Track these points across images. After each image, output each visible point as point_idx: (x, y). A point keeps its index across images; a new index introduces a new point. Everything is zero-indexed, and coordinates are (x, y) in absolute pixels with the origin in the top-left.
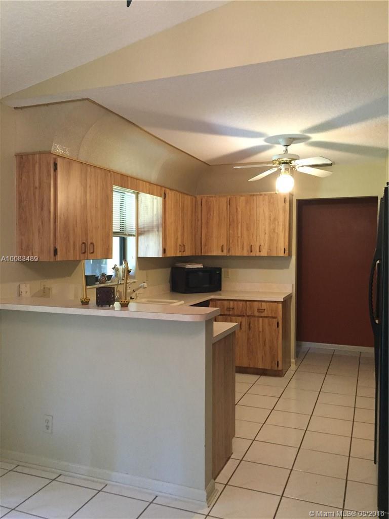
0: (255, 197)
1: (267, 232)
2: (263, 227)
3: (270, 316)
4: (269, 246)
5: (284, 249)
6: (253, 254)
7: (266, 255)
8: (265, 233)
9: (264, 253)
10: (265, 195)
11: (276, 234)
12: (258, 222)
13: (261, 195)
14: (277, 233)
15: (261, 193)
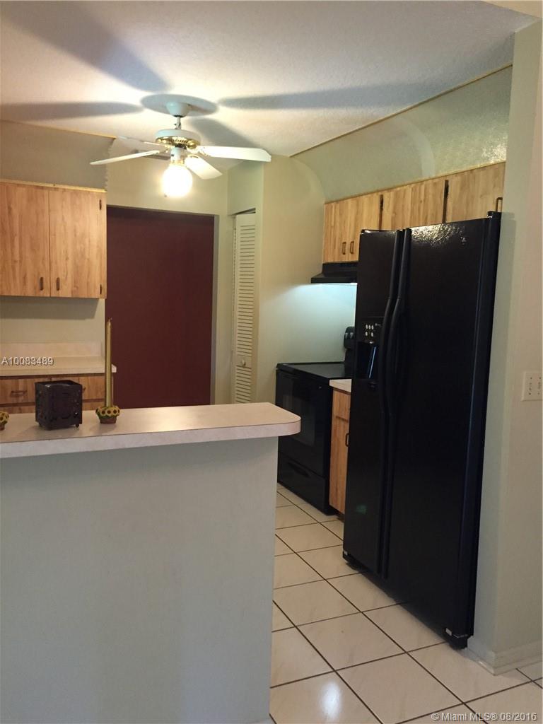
0: (46, 192)
1: (70, 256)
2: (63, 249)
3: (94, 398)
4: (75, 282)
5: (101, 287)
6: (45, 293)
7: (70, 296)
8: (67, 259)
9: (66, 292)
10: (64, 190)
11: (86, 260)
12: (52, 237)
13: (56, 189)
14: (88, 260)
15: (57, 186)
